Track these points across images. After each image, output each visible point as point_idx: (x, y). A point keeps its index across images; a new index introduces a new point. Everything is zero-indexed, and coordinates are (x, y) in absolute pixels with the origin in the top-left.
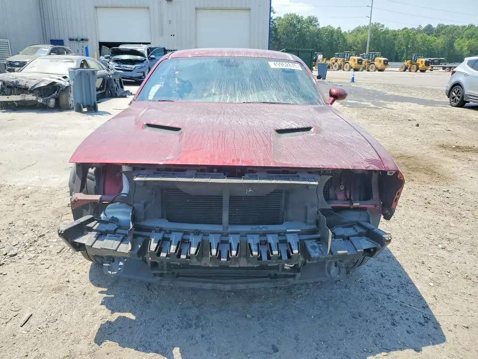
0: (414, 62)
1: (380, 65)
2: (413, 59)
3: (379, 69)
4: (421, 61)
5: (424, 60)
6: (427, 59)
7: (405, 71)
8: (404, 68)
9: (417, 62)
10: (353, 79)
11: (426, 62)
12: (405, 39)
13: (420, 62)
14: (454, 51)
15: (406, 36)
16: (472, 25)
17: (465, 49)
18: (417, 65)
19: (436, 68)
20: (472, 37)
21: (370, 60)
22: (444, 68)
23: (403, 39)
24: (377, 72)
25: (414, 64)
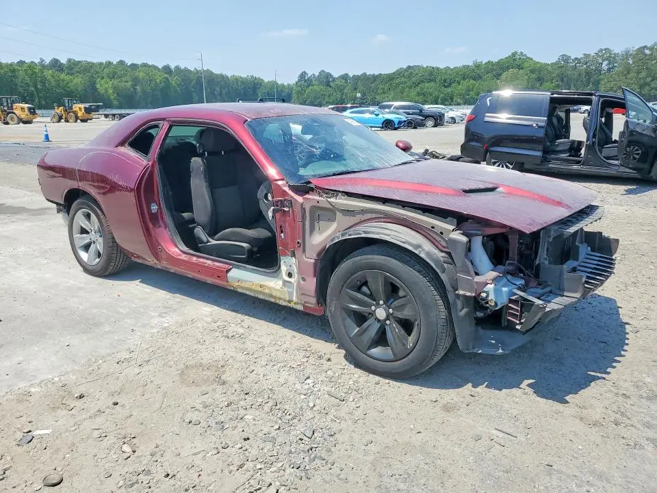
0: (68, 110)
1: (24, 116)
2: (67, 105)
3: (25, 120)
4: (79, 107)
5: (82, 106)
6: (87, 105)
7: (59, 121)
8: (57, 117)
9: (74, 109)
10: (47, 136)
11: (85, 108)
12: (30, 77)
13: (77, 109)
14: (99, 94)
15: (30, 72)
16: (110, 62)
17: (111, 91)
18: (75, 113)
19: (97, 116)
20: (114, 77)
21: (6, 108)
22: (106, 116)
23: (26, 78)
24: (21, 124)
25: (70, 112)
